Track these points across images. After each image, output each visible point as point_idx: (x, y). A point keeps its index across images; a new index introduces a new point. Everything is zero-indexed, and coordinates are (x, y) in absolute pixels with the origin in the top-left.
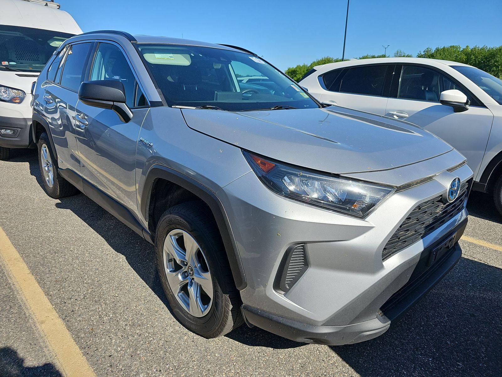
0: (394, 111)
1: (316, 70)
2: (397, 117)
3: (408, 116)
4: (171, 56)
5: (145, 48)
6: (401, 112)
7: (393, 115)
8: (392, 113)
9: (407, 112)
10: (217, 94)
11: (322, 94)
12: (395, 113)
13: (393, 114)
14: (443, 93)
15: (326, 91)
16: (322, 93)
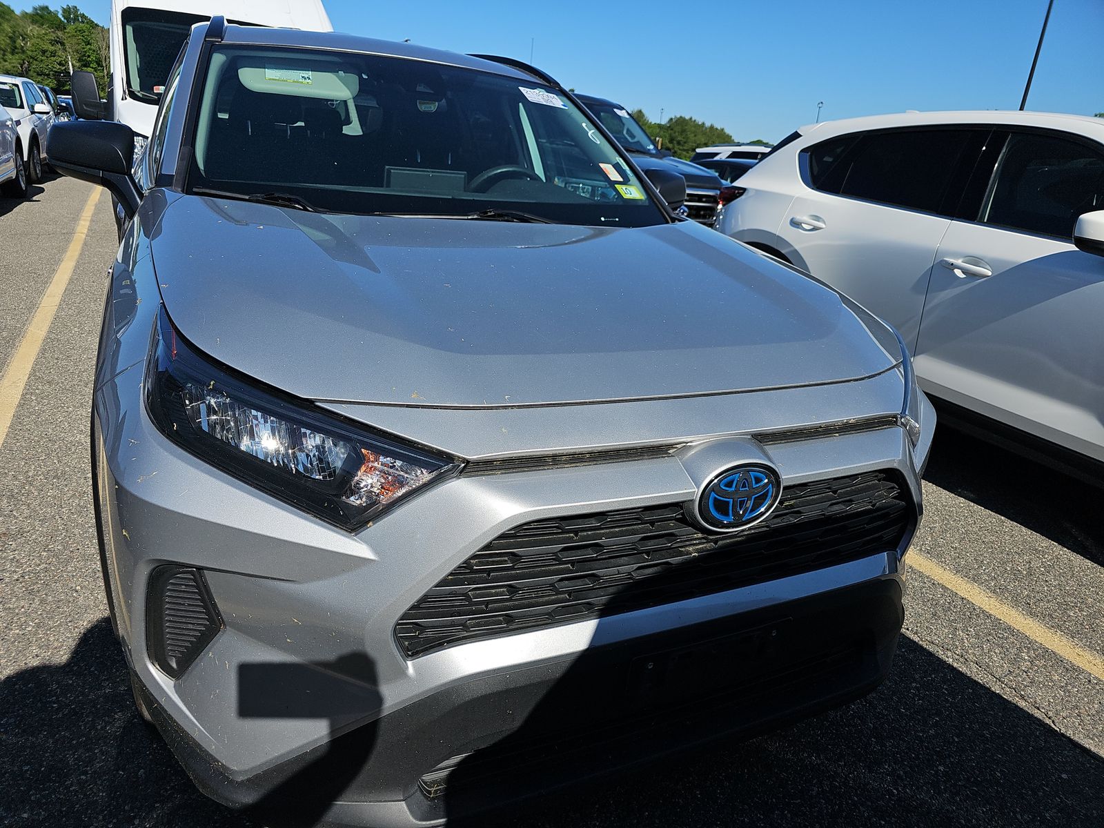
0: (956, 255)
1: (801, 136)
2: (963, 272)
3: (990, 273)
4: (306, 76)
5: (252, 55)
6: (976, 260)
7: (951, 267)
8: (952, 260)
9: (991, 263)
10: (389, 171)
11: (797, 198)
12: (959, 262)
13: (952, 264)
14: (1083, 216)
15: (810, 190)
16: (797, 195)
